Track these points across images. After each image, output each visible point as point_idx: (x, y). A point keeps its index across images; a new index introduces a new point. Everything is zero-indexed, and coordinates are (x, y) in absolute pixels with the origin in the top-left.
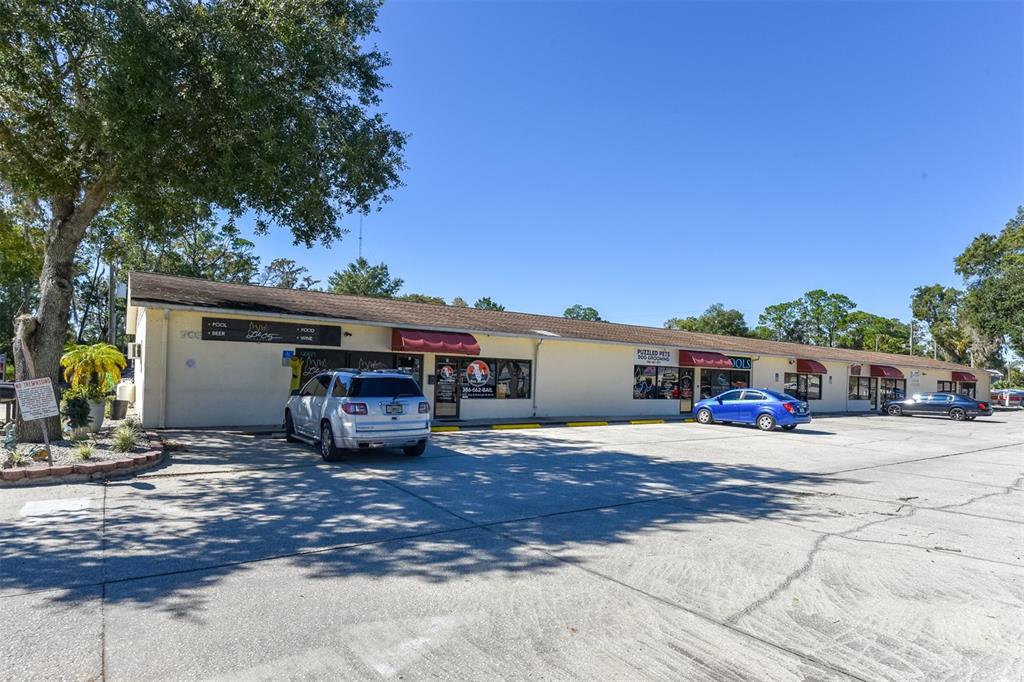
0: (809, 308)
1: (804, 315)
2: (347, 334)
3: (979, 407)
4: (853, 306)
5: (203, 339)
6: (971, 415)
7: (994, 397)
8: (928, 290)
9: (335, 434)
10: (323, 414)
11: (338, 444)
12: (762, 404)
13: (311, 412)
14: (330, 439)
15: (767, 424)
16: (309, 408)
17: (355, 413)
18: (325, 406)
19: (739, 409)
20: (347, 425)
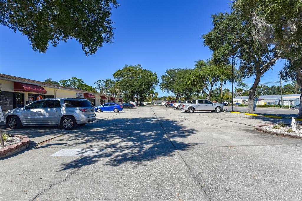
0: (72, 82)
1: (71, 84)
4: (83, 82)
9: (77, 119)
10: (64, 114)
11: (78, 123)
12: (115, 107)
13: (47, 115)
14: (72, 122)
15: (116, 110)
16: (45, 112)
17: (86, 112)
18: (64, 111)
19: (109, 108)
20: (83, 116)
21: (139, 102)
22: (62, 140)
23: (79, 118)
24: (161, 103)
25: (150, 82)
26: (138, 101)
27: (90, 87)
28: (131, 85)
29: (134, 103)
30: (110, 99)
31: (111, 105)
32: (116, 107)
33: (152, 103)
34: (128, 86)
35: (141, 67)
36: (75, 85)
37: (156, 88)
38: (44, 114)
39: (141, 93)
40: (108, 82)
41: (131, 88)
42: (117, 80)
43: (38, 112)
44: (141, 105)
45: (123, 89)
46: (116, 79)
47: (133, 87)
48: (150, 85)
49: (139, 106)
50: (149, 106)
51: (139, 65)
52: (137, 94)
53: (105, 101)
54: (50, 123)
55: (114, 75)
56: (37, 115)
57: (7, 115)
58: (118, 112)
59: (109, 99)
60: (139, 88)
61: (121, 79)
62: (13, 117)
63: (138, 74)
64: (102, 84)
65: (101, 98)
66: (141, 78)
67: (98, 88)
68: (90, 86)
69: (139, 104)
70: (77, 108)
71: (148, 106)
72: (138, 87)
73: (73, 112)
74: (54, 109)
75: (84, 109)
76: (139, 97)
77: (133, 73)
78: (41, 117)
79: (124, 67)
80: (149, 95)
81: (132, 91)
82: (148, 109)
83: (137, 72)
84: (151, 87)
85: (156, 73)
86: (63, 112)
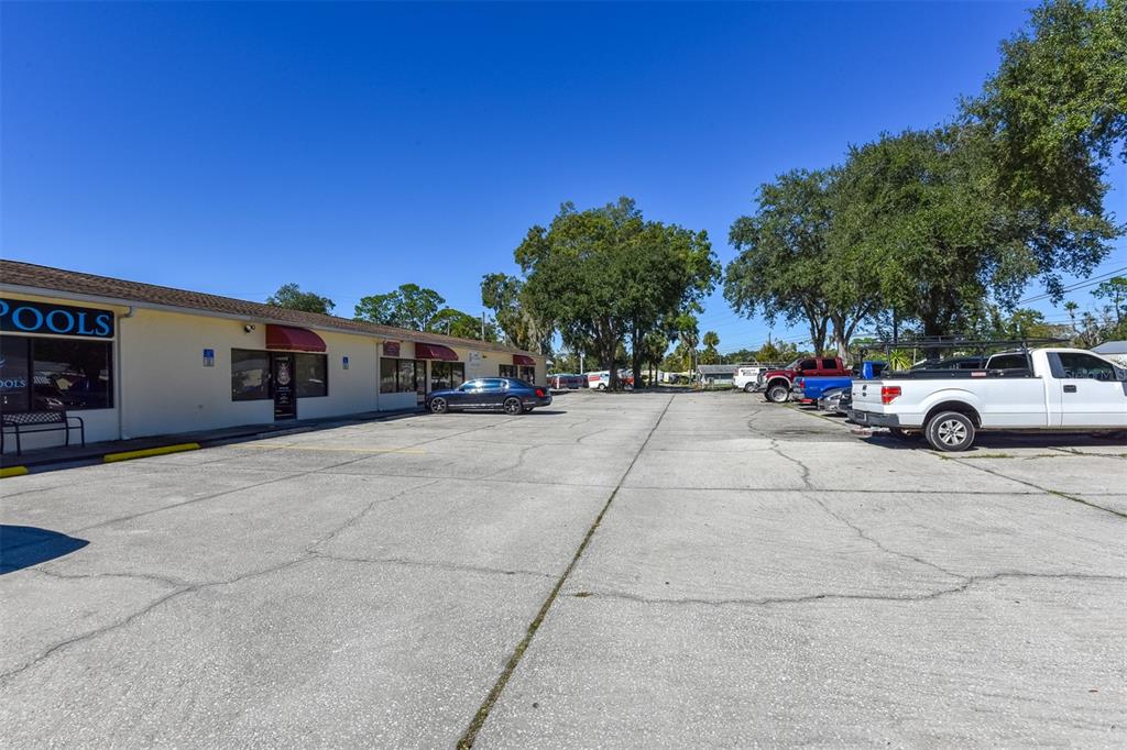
0: (404, 301)
1: (399, 308)
3: (537, 395)
4: (442, 301)
6: (529, 406)
7: (549, 381)
8: (495, 278)
24: (730, 376)
28: (573, 287)
33: (695, 377)
35: (637, 207)
37: (705, 302)
40: (494, 287)
47: (583, 298)
50: (680, 390)
51: (624, 201)
55: (517, 254)
60: (612, 299)
72: (606, 293)
77: (599, 237)
79: (559, 212)
84: (679, 299)
85: (705, 232)
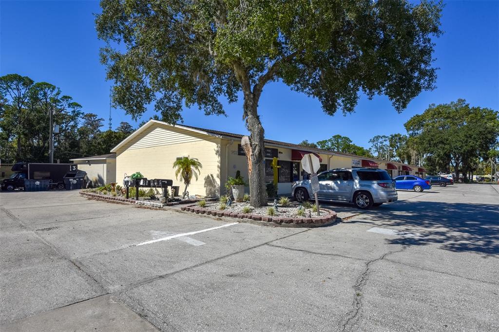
2: (280, 152)
5: (239, 155)
9: (374, 197)
10: (357, 188)
11: (376, 201)
12: (415, 182)
13: (337, 188)
14: (367, 199)
15: (418, 189)
16: (335, 186)
17: (386, 187)
18: (357, 184)
19: (404, 183)
20: (382, 193)
21: (461, 175)
22: (365, 219)
23: (377, 195)
25: (489, 132)
26: (458, 172)
27: (361, 149)
28: (442, 142)
29: (449, 177)
30: (401, 169)
31: (408, 178)
32: (417, 183)
33: (493, 178)
34: (435, 145)
36: (338, 147)
38: (334, 187)
39: (466, 156)
40: (395, 139)
41: (441, 147)
42: (413, 134)
43: (326, 184)
44: (466, 181)
45: (425, 150)
46: (411, 132)
47: (447, 147)
48: (490, 139)
49: (461, 183)
50: (485, 184)
51: (460, 101)
52: (458, 159)
53: (393, 171)
54: (341, 200)
55: (405, 125)
56: (326, 188)
57: (296, 187)
58: (421, 191)
59: (399, 168)
60: (461, 147)
61: (420, 132)
62: (302, 190)
63: (460, 118)
64: (381, 143)
65: (386, 166)
66: (467, 126)
67: (375, 149)
68: (361, 147)
69: (461, 179)
70: (375, 182)
71: (482, 183)
72: (459, 144)
73: (370, 186)
74: (345, 182)
75: (384, 184)
76: (461, 164)
77: (447, 118)
78: (330, 191)
79: (428, 108)
80: (486, 159)
81: (445, 154)
82: (485, 188)
83: (456, 115)
84: (491, 144)
86: (356, 186)
